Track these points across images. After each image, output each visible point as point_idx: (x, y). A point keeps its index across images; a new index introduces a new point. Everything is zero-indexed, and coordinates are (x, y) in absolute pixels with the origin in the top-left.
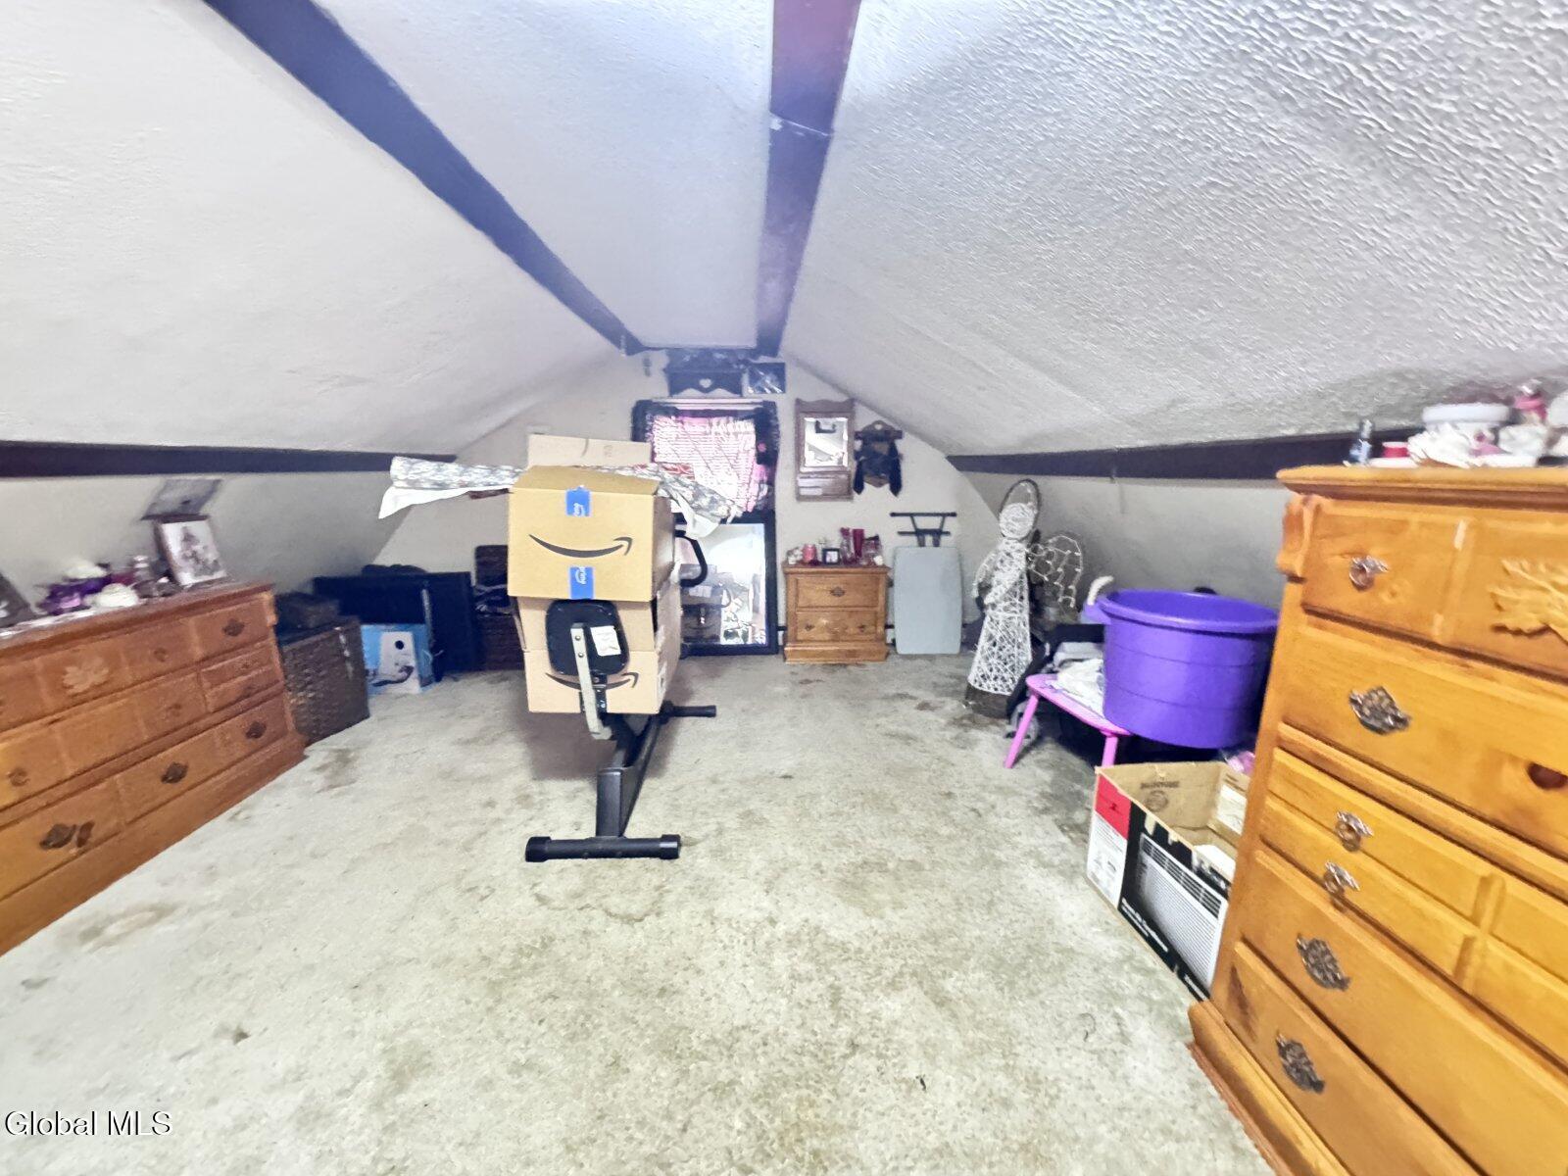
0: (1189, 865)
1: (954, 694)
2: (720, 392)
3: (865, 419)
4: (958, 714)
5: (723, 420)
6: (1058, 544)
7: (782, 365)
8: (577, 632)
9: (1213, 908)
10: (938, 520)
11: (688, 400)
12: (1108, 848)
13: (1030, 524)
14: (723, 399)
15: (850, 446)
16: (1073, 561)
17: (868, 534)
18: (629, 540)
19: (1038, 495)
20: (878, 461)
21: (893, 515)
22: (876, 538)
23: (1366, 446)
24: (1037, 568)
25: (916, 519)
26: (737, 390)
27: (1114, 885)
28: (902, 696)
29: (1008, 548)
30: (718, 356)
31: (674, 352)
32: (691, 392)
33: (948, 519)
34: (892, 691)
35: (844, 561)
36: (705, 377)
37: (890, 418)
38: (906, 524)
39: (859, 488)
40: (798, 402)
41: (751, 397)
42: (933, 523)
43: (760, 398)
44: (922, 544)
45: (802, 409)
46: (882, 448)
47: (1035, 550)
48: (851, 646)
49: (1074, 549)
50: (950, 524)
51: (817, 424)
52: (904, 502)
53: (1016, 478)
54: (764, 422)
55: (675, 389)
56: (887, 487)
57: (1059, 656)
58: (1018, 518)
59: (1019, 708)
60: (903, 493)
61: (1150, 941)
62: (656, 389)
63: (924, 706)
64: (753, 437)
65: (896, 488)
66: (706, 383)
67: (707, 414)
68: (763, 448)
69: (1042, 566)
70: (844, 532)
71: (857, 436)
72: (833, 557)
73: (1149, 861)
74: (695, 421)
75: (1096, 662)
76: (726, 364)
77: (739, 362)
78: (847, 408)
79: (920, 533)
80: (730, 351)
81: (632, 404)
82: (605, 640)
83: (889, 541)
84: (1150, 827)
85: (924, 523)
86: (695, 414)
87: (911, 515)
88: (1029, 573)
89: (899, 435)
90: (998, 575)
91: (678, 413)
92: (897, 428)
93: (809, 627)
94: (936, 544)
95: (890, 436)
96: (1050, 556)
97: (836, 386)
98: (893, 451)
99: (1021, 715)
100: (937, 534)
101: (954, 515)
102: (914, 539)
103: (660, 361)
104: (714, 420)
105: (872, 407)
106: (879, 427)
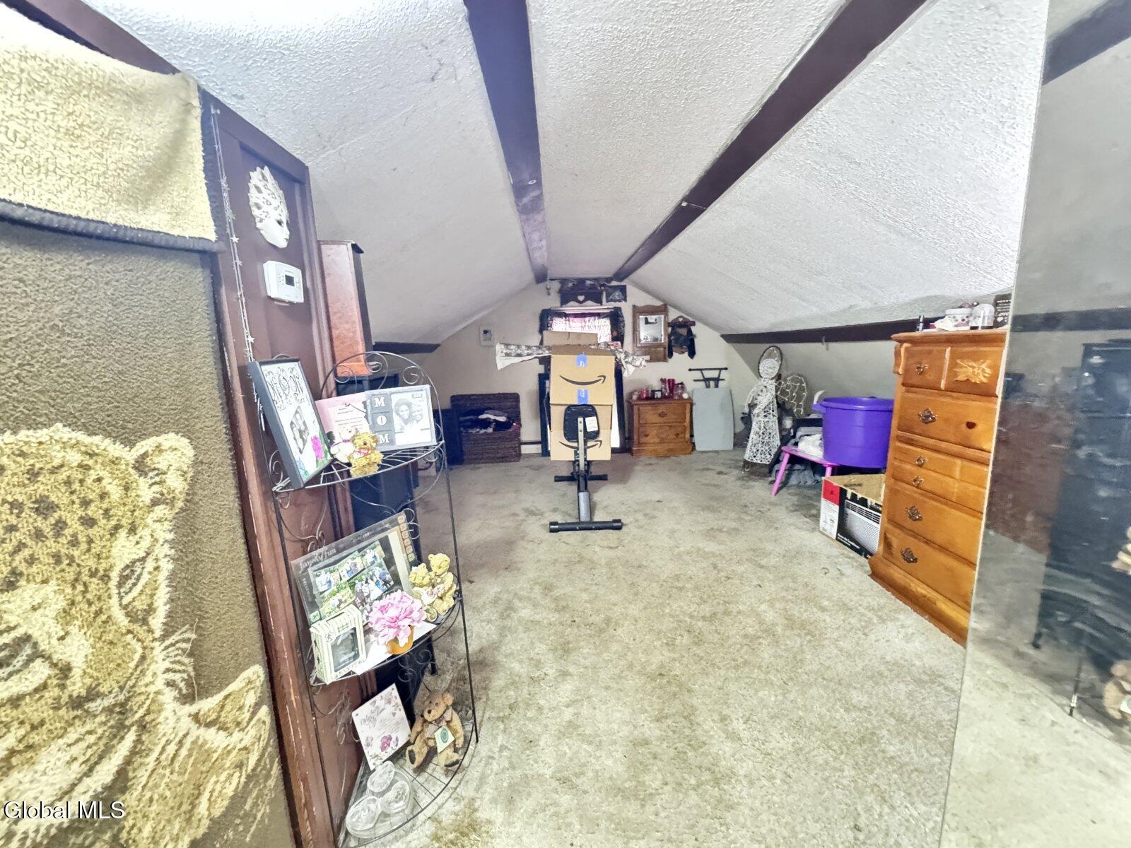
0: (866, 506)
1: (737, 467)
2: (589, 302)
3: (673, 315)
4: (740, 475)
5: (592, 318)
6: (792, 380)
7: (625, 287)
8: (580, 419)
9: (876, 520)
10: (718, 372)
11: (571, 308)
12: (829, 512)
13: (777, 370)
14: (591, 307)
15: (666, 330)
16: (801, 389)
17: (677, 382)
18: (604, 377)
19: (781, 354)
20: (682, 339)
21: (690, 370)
22: (682, 384)
23: (921, 325)
24: (781, 394)
25: (705, 372)
26: (599, 301)
27: (833, 530)
28: (708, 469)
29: (765, 384)
30: (588, 282)
31: (563, 281)
32: (572, 303)
33: (723, 372)
34: (700, 467)
35: (664, 397)
36: (581, 295)
37: (689, 314)
38: (698, 375)
39: (671, 355)
40: (634, 306)
41: (607, 307)
42: (714, 374)
43: (613, 305)
44: (708, 386)
45: (637, 311)
46: (683, 331)
47: (780, 384)
48: (671, 446)
49: (802, 383)
50: (724, 374)
51: (646, 319)
52: (697, 362)
53: (768, 345)
54: (615, 318)
55: (564, 301)
56: (686, 354)
57: (799, 434)
58: (770, 366)
59: (776, 467)
60: (695, 357)
61: (852, 547)
62: (553, 302)
63: (720, 473)
64: (609, 327)
65: (692, 354)
66: (581, 298)
67: (583, 315)
68: (615, 334)
69: (784, 393)
70: (663, 381)
71: (669, 325)
72: (658, 395)
73: (850, 511)
74: (576, 319)
75: (819, 436)
76: (593, 287)
77: (601, 286)
78: (663, 310)
79: (706, 380)
80: (596, 279)
81: (540, 311)
82: (591, 424)
83: (690, 386)
84: (849, 496)
85: (708, 374)
86: (576, 316)
87: (701, 370)
88: (777, 397)
89: (693, 324)
90: (759, 398)
91: (566, 315)
92: (691, 319)
93: (647, 436)
94: (717, 386)
95: (687, 325)
96: (788, 387)
97: (657, 297)
98: (690, 332)
99: (778, 471)
100: (717, 380)
101: (726, 369)
102: (703, 384)
103: (556, 286)
104: (587, 319)
105: (675, 307)
106: (681, 320)
